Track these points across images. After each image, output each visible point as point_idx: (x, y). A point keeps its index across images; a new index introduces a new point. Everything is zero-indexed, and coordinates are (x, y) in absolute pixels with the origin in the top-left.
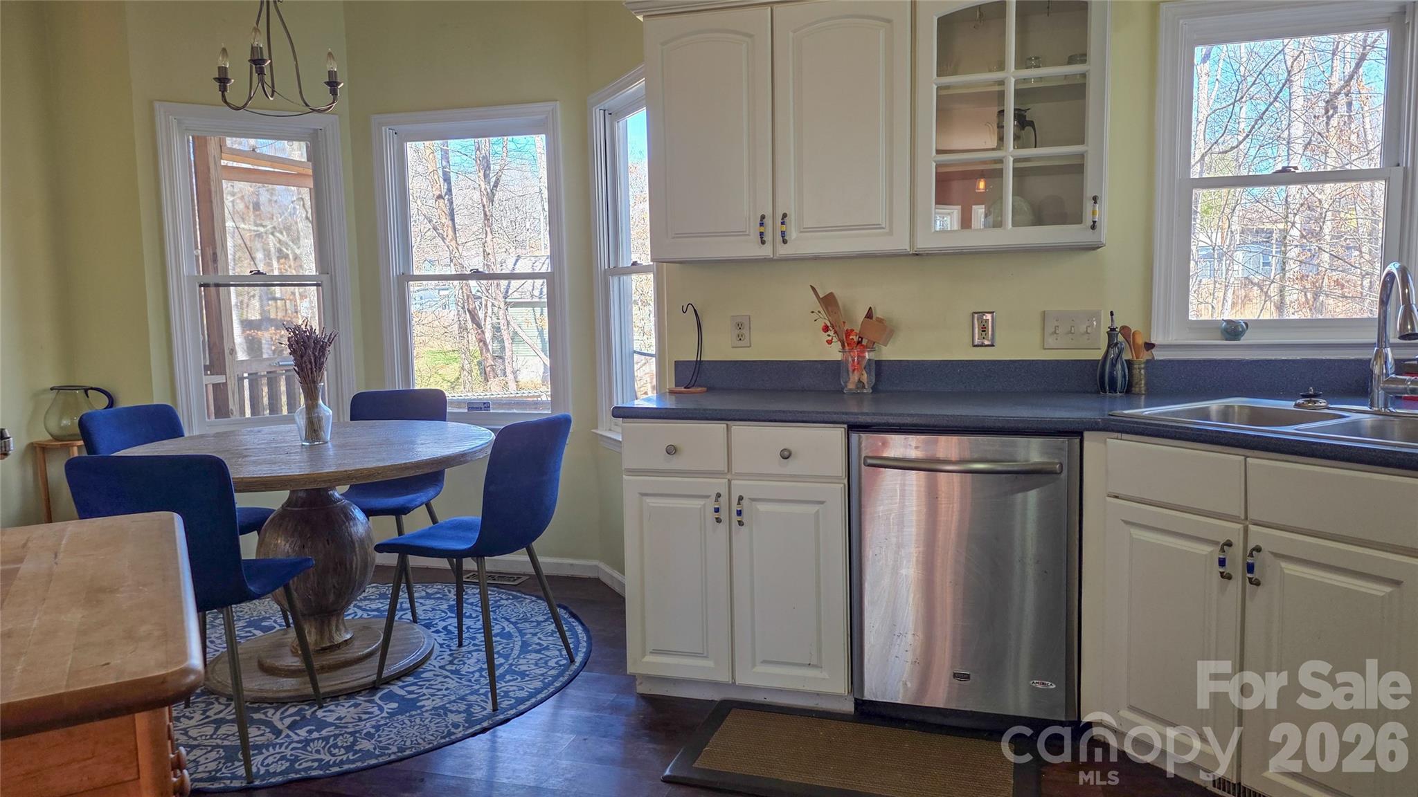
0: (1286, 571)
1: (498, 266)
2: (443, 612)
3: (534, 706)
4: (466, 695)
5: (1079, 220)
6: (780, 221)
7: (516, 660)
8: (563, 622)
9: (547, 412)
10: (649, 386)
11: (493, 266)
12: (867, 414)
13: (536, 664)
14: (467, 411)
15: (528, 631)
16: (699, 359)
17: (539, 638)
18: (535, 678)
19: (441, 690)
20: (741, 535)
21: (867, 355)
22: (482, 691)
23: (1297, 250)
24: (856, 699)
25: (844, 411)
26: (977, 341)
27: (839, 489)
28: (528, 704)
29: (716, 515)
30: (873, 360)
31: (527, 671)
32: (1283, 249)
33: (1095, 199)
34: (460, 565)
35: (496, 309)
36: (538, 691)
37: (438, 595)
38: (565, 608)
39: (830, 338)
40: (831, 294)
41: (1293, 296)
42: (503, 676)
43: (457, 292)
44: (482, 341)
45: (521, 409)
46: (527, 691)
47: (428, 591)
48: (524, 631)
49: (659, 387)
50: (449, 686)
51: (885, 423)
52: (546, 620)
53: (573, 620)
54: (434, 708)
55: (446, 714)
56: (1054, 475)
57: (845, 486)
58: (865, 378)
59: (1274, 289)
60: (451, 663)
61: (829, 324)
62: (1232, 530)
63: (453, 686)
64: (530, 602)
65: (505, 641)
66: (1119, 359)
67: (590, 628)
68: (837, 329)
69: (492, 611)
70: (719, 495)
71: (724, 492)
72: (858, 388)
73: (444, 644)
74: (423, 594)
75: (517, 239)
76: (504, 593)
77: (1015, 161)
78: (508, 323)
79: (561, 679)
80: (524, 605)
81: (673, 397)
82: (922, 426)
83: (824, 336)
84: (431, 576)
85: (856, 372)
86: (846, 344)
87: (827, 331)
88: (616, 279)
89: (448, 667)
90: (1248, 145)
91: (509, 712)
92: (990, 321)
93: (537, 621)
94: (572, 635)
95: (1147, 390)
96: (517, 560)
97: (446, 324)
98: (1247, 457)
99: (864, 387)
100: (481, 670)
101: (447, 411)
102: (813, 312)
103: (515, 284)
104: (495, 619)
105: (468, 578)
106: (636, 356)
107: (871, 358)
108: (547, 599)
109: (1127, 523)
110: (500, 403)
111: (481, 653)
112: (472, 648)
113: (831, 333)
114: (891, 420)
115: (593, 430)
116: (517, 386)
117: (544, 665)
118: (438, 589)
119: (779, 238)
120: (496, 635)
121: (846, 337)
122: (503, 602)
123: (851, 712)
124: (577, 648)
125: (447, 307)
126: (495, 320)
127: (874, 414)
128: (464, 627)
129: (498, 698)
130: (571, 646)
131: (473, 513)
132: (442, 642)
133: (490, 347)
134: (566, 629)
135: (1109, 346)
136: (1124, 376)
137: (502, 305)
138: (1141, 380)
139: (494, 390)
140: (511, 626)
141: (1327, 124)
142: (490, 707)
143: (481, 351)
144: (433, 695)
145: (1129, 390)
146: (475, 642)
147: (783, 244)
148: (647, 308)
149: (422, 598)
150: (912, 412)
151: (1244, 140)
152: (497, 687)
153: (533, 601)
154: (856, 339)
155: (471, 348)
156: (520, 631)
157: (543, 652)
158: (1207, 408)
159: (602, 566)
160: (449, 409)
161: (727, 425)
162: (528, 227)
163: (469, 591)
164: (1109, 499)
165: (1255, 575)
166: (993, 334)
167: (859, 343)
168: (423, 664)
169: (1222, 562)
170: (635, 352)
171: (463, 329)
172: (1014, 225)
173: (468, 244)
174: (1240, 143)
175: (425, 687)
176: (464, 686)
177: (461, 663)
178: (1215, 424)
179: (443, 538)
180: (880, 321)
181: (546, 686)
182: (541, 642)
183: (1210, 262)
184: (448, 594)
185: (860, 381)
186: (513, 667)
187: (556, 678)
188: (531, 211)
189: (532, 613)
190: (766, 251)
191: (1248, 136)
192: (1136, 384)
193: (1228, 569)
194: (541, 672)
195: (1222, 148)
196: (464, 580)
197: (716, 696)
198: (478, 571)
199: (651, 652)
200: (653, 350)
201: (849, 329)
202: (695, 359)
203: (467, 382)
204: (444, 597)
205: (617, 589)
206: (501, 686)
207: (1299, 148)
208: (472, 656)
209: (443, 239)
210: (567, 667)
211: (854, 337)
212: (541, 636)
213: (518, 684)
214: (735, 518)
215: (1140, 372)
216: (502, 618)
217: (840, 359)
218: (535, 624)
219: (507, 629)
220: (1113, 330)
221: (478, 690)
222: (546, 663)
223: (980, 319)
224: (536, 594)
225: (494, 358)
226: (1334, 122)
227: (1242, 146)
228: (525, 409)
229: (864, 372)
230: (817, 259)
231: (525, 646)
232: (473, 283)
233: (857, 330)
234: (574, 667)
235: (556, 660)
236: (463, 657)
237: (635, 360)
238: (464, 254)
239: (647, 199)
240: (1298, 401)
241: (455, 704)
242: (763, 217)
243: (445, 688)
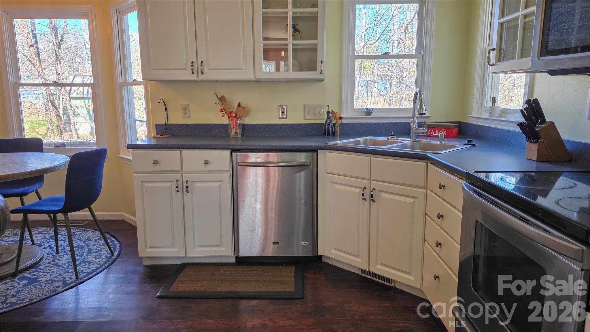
0: (383, 196)
1: (65, 80)
2: (47, 239)
3: (96, 275)
4: (62, 274)
5: (316, 70)
6: (200, 64)
7: (86, 257)
8: (108, 239)
9: (95, 148)
10: (143, 136)
11: (62, 80)
12: (239, 145)
13: (96, 258)
14: (54, 148)
15: (91, 244)
16: (166, 123)
17: (97, 247)
18: (96, 263)
19: (50, 273)
20: (188, 196)
21: (239, 122)
22: (70, 271)
23: (395, 83)
24: (236, 257)
25: (230, 144)
26: (281, 116)
27: (228, 176)
28: (93, 274)
29: (177, 189)
30: (241, 123)
31: (91, 261)
32: (390, 82)
33: (321, 62)
34: (55, 217)
35: (64, 100)
36: (97, 269)
37: (45, 232)
38: (108, 233)
39: (223, 115)
40: (223, 96)
41: (393, 100)
42: (80, 264)
43: (43, 92)
44: (58, 116)
45: (81, 146)
46: (92, 269)
47: (39, 230)
48: (89, 244)
49: (149, 136)
50: (53, 270)
51: (246, 149)
52: (99, 239)
53: (112, 238)
54: (46, 281)
55: (53, 283)
56: (308, 167)
57: (231, 174)
58: (238, 131)
59: (388, 97)
60: (53, 261)
61: (223, 109)
62: (366, 183)
63: (55, 270)
64: (91, 232)
65: (80, 249)
66: (331, 123)
67: (121, 241)
68: (226, 111)
69: (73, 237)
70: (178, 181)
71: (180, 179)
72: (235, 135)
73: (49, 253)
74: (37, 232)
75: (74, 67)
76: (78, 229)
77: (293, 45)
78: (71, 106)
79: (108, 263)
80: (88, 233)
81: (155, 140)
82: (260, 149)
83: (221, 114)
84: (39, 224)
85: (234, 128)
86: (230, 117)
87: (222, 111)
88: (126, 88)
89: (53, 263)
90: (379, 42)
91: (84, 279)
92: (285, 108)
93: (95, 240)
94: (112, 244)
95: (340, 134)
96: (84, 214)
97: (38, 108)
98: (371, 157)
99: (238, 135)
100: (69, 262)
101: (44, 148)
102: (216, 104)
103: (74, 88)
104: (75, 240)
105: (59, 224)
106: (136, 121)
107: (240, 123)
108: (100, 230)
109: (332, 182)
110: (71, 144)
111: (68, 255)
112: (63, 253)
113: (224, 112)
114: (249, 147)
115: (117, 155)
116: (78, 136)
117: (99, 258)
118: (44, 229)
119: (200, 72)
120: (76, 247)
121: (230, 114)
122: (77, 233)
123: (234, 262)
124: (115, 249)
125: (38, 99)
126: (64, 105)
127: (242, 145)
128: (59, 245)
129: (78, 273)
130: (112, 249)
131: (61, 193)
132: (48, 252)
133: (62, 118)
134: (109, 242)
135: (327, 118)
136: (332, 129)
137: (68, 99)
138: (338, 131)
139: (65, 138)
140: (83, 243)
141: (405, 36)
142: (74, 277)
143: (58, 120)
144: (45, 275)
145: (334, 135)
146: (65, 251)
147: (202, 74)
148: (141, 101)
149: (36, 234)
150: (257, 144)
151: (378, 40)
152: (77, 269)
153: (92, 231)
154: (234, 115)
155: (52, 119)
156: (87, 245)
157: (98, 252)
158: (359, 140)
159: (125, 214)
160: (44, 147)
161: (180, 151)
162: (79, 61)
163: (60, 229)
164: (326, 174)
165: (373, 198)
166: (286, 114)
167: (235, 116)
168: (39, 262)
169: (363, 194)
170: (136, 120)
171: (47, 110)
172: (293, 71)
173: (47, 69)
174: (376, 41)
175: (41, 272)
176: (61, 270)
177: (59, 260)
178: (362, 146)
179: (45, 205)
180: (243, 108)
181: (101, 266)
182: (98, 248)
183: (366, 86)
184: (49, 231)
185: (236, 132)
186: (85, 260)
187: (105, 262)
188: (80, 54)
189: (92, 236)
190: (194, 77)
191: (379, 39)
192: (336, 132)
193: (365, 197)
194: (99, 261)
195: (370, 43)
196: (58, 225)
197: (179, 262)
198: (65, 220)
199: (149, 248)
200: (145, 119)
201: (231, 111)
202: (165, 123)
203: (51, 135)
204: (48, 233)
205: (132, 223)
206: (79, 268)
207: (396, 45)
208: (64, 257)
209: (34, 66)
210: (110, 258)
211: (233, 114)
212: (98, 246)
213: (88, 267)
214: (185, 190)
215: (338, 128)
216: (77, 240)
217: (228, 123)
218: (94, 241)
219: (80, 244)
220: (328, 112)
221: (68, 271)
222: (100, 257)
223: (282, 108)
224: (94, 228)
225: (65, 124)
226: (407, 35)
227: (377, 43)
228: (83, 147)
229: (238, 129)
230: (216, 81)
231: (90, 252)
232: (52, 88)
233: (234, 111)
234: (114, 257)
235: (105, 255)
236: (59, 257)
237: (137, 124)
238: (46, 73)
239: (139, 50)
240: (388, 137)
241: (57, 278)
242: (193, 62)
243: (51, 271)
